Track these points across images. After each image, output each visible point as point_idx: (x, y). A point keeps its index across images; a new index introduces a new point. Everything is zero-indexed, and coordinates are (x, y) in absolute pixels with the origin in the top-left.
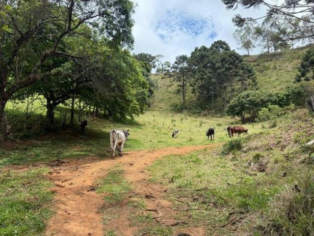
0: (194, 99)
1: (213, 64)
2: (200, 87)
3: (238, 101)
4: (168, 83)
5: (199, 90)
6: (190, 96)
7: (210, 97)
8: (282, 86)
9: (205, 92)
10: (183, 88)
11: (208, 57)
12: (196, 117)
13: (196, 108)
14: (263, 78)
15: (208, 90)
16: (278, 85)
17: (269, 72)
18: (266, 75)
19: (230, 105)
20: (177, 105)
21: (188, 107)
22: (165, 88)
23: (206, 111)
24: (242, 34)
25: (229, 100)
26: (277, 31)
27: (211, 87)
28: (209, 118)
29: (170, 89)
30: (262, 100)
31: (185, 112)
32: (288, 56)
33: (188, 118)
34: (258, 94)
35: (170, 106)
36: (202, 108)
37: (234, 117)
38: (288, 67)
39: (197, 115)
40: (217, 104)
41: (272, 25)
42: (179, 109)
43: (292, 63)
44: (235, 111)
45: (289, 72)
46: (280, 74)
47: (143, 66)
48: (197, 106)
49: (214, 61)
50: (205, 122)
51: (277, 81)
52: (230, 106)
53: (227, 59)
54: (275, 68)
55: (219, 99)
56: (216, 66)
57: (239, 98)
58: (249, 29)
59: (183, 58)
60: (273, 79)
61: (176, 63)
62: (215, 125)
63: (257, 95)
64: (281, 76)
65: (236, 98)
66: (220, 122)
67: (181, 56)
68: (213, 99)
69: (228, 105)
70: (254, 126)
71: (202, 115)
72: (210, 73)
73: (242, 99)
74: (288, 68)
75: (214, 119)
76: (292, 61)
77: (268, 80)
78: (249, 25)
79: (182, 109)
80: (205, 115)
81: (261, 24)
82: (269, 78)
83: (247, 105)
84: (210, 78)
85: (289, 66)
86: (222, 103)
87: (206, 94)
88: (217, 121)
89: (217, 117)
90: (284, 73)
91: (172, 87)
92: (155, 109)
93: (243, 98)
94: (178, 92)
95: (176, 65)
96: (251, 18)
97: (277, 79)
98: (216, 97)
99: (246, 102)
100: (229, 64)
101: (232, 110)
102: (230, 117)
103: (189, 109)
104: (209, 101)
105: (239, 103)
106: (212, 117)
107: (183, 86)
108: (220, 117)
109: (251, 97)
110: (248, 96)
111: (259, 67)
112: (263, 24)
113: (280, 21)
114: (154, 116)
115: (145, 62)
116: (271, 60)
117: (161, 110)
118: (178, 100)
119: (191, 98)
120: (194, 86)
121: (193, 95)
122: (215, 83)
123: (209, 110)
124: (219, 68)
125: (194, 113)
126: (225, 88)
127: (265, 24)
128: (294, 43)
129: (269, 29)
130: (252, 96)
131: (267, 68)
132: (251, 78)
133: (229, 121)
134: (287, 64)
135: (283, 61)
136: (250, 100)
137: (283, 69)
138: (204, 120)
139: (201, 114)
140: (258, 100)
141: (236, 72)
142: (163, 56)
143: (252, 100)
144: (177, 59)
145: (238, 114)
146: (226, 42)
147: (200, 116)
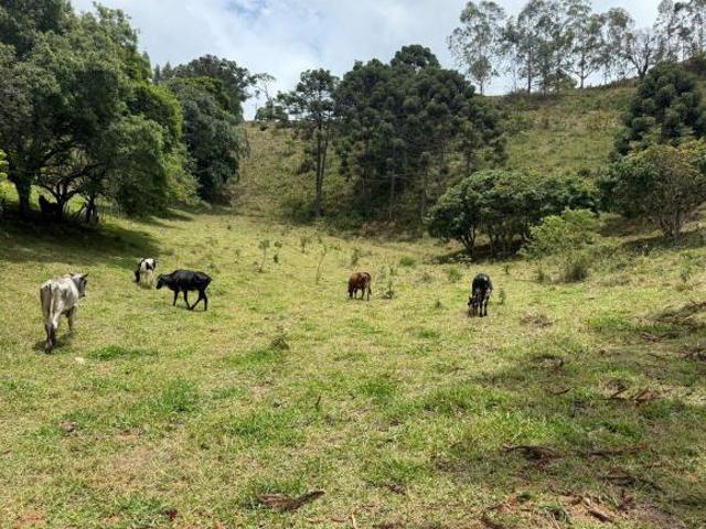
0: (347, 190)
1: (399, 99)
2: (361, 160)
3: (462, 196)
4: (282, 147)
5: (357, 166)
6: (337, 183)
7: (386, 187)
8: (568, 168)
9: (375, 172)
10: (318, 160)
11: (385, 81)
12: (346, 238)
13: (348, 215)
14: (519, 148)
15: (382, 168)
16: (558, 165)
17: (531, 133)
18: (524, 143)
19: (437, 207)
20: (300, 204)
21: (329, 210)
22: (272, 158)
23: (374, 223)
24: (469, 40)
25: (432, 198)
26: (550, 39)
27: (389, 160)
28: (380, 243)
29: (286, 163)
30: (529, 197)
31: (320, 222)
32: (574, 102)
33: (326, 239)
34: (519, 179)
35: (283, 206)
36: (364, 215)
37: (448, 241)
38: (575, 125)
39: (349, 232)
40: (403, 206)
41: (541, 24)
42: (303, 215)
43: (586, 117)
44: (453, 225)
45: (579, 135)
46: (558, 140)
47: (211, 91)
48: (351, 210)
49: (400, 91)
50: (370, 253)
51: (554, 156)
52: (439, 211)
53: (434, 87)
54: (546, 126)
55: (408, 195)
56: (406, 102)
57: (465, 189)
58: (487, 29)
59: (320, 79)
60: (543, 150)
61: (300, 88)
62: (397, 262)
63: (515, 183)
64: (561, 144)
65: (457, 190)
66: (409, 255)
67: (315, 72)
68: (392, 192)
69: (434, 208)
70: (511, 271)
71: (362, 232)
72: (388, 121)
73: (475, 193)
74: (577, 128)
75: (392, 244)
76: (584, 113)
77: (529, 152)
78: (487, 20)
79: (313, 214)
80: (370, 235)
81: (517, 17)
82: (533, 148)
83: (487, 210)
84: (387, 134)
85: (580, 124)
86: (416, 206)
87: (377, 177)
88: (401, 250)
89: (401, 241)
90: (569, 140)
91: (292, 158)
92: (239, 211)
93: (476, 188)
94: (305, 168)
95: (300, 94)
96: (492, 4)
97: (553, 152)
98: (399, 188)
99: (484, 202)
100: (440, 101)
101: (443, 222)
102: (436, 241)
103: (333, 215)
104: (384, 197)
105: (464, 201)
106: (389, 238)
107: (318, 153)
108: (409, 240)
109: (498, 188)
110: (489, 183)
111: (508, 122)
112: (521, 18)
113: (560, 15)
114: (229, 228)
115: (216, 80)
116: (536, 109)
117: (257, 216)
118: (302, 190)
119: (339, 187)
120: (346, 156)
121: (342, 179)
122: (399, 149)
123: (382, 220)
124: (412, 109)
125: (343, 228)
126: (425, 163)
127: (527, 18)
128: (585, 74)
129: (535, 33)
130: (503, 184)
131: (528, 126)
132: (493, 141)
133: (432, 251)
134: (573, 118)
135: (563, 111)
136: (497, 196)
137: (563, 130)
138: (366, 246)
139: (360, 231)
140: (519, 196)
141: (457, 123)
142: (273, 78)
143: (502, 196)
144: (303, 79)
145: (458, 234)
146: (432, 52)
147: (357, 235)
